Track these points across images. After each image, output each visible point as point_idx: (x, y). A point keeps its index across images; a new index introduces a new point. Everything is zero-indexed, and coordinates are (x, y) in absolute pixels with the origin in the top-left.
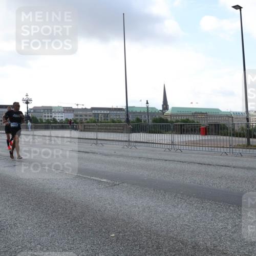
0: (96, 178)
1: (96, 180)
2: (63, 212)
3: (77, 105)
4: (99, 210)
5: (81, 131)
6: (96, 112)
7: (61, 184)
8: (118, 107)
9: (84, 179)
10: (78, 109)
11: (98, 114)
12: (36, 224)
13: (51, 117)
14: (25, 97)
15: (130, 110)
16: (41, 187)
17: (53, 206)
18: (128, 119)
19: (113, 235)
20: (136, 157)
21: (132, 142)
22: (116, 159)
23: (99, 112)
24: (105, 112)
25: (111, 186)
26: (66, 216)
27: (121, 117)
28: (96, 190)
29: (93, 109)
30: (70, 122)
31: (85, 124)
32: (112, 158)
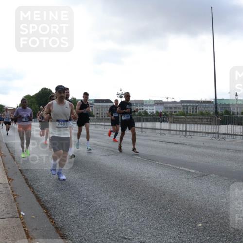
0: (184, 169)
1: (184, 170)
2: (152, 200)
3: (167, 98)
4: (187, 200)
5: (171, 123)
6: (185, 104)
7: (151, 173)
8: (207, 100)
9: (173, 169)
10: (168, 102)
11: (187, 106)
12: (128, 209)
13: (143, 109)
14: (119, 92)
15: (218, 102)
16: (133, 176)
17: (144, 194)
18: (216, 111)
19: (200, 225)
20: (224, 149)
21: (220, 134)
22: (205, 150)
23: (188, 105)
24: (194, 105)
25: (200, 177)
26: (156, 204)
27: (209, 109)
28: (185, 180)
29: (182, 102)
30: (160, 114)
31: (175, 116)
32: (200, 150)
